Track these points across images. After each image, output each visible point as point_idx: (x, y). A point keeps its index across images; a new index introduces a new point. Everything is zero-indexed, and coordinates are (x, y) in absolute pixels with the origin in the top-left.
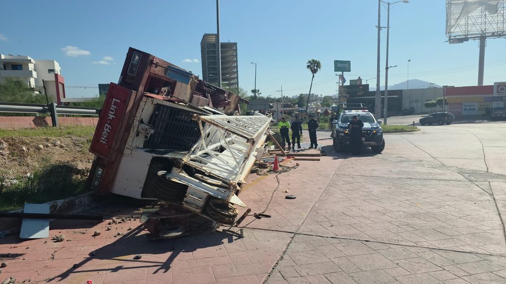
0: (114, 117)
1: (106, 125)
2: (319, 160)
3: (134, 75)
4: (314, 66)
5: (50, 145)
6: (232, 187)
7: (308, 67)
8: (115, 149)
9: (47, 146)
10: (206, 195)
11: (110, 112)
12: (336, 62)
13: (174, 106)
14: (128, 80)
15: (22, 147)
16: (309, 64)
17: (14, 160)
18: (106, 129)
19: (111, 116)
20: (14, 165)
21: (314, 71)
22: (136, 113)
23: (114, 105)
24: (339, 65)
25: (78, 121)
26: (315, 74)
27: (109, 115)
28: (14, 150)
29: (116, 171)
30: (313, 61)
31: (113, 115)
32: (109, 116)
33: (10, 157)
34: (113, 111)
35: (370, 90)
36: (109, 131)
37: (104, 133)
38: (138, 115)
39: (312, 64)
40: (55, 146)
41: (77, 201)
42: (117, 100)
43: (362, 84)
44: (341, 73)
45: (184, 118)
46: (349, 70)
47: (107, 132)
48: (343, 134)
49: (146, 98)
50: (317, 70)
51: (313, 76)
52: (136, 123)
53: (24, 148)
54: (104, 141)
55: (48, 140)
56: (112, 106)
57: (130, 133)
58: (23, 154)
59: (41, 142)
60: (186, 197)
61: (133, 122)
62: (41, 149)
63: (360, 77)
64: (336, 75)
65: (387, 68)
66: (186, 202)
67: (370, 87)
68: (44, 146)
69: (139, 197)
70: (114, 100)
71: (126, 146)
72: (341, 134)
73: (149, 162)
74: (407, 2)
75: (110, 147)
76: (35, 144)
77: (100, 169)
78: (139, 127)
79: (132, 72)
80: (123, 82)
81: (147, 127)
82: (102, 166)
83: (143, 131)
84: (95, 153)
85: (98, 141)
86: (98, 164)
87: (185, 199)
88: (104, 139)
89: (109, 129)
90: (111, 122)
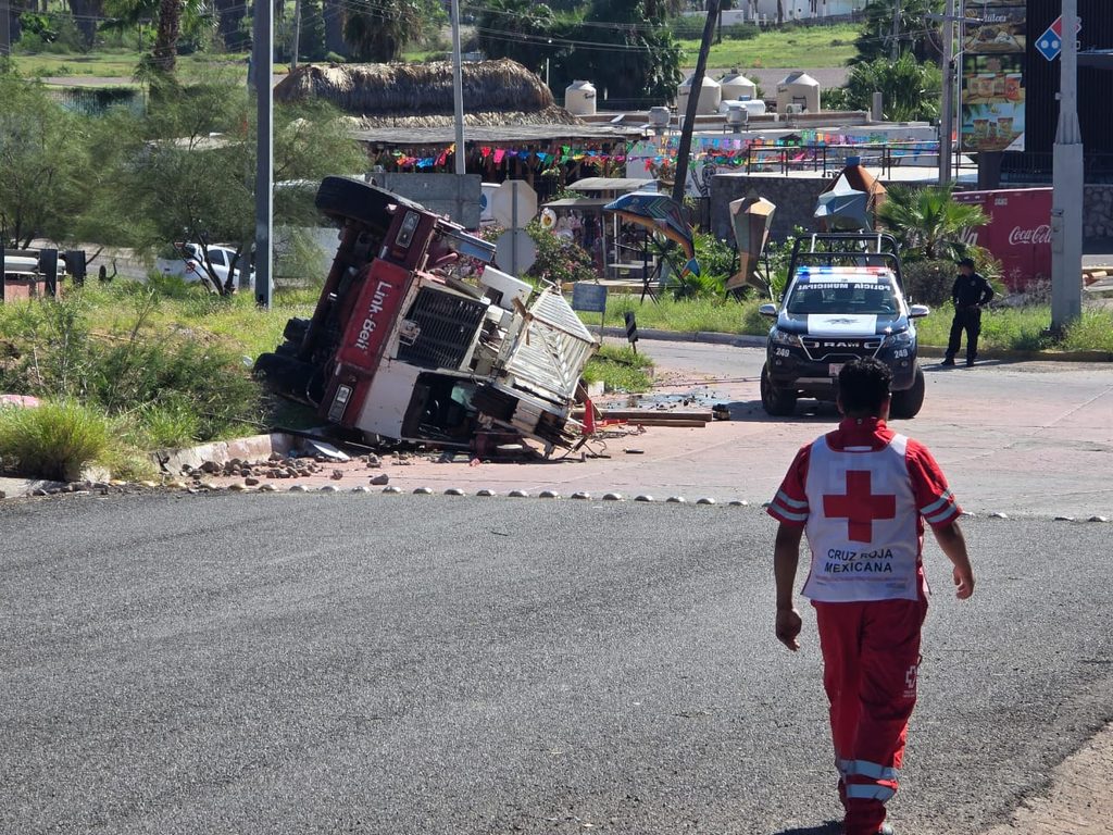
0: (381, 309)
1: (367, 321)
3: (406, 246)
10: (540, 412)
11: (374, 302)
19: (376, 308)
22: (403, 304)
23: (381, 291)
27: (372, 306)
29: (366, 393)
31: (379, 306)
32: (372, 308)
34: (379, 301)
36: (371, 330)
37: (362, 332)
42: (386, 284)
47: (368, 331)
48: (787, 354)
49: (417, 279)
54: (363, 344)
56: (377, 292)
57: (391, 333)
60: (515, 412)
69: (397, 436)
70: (381, 283)
71: (385, 354)
73: (414, 382)
75: (373, 354)
77: (343, 389)
78: (402, 324)
79: (402, 240)
80: (389, 257)
81: (413, 325)
82: (348, 384)
83: (405, 332)
84: (346, 363)
85: (351, 345)
86: (341, 381)
87: (514, 415)
88: (362, 342)
89: (372, 327)
90: (376, 317)
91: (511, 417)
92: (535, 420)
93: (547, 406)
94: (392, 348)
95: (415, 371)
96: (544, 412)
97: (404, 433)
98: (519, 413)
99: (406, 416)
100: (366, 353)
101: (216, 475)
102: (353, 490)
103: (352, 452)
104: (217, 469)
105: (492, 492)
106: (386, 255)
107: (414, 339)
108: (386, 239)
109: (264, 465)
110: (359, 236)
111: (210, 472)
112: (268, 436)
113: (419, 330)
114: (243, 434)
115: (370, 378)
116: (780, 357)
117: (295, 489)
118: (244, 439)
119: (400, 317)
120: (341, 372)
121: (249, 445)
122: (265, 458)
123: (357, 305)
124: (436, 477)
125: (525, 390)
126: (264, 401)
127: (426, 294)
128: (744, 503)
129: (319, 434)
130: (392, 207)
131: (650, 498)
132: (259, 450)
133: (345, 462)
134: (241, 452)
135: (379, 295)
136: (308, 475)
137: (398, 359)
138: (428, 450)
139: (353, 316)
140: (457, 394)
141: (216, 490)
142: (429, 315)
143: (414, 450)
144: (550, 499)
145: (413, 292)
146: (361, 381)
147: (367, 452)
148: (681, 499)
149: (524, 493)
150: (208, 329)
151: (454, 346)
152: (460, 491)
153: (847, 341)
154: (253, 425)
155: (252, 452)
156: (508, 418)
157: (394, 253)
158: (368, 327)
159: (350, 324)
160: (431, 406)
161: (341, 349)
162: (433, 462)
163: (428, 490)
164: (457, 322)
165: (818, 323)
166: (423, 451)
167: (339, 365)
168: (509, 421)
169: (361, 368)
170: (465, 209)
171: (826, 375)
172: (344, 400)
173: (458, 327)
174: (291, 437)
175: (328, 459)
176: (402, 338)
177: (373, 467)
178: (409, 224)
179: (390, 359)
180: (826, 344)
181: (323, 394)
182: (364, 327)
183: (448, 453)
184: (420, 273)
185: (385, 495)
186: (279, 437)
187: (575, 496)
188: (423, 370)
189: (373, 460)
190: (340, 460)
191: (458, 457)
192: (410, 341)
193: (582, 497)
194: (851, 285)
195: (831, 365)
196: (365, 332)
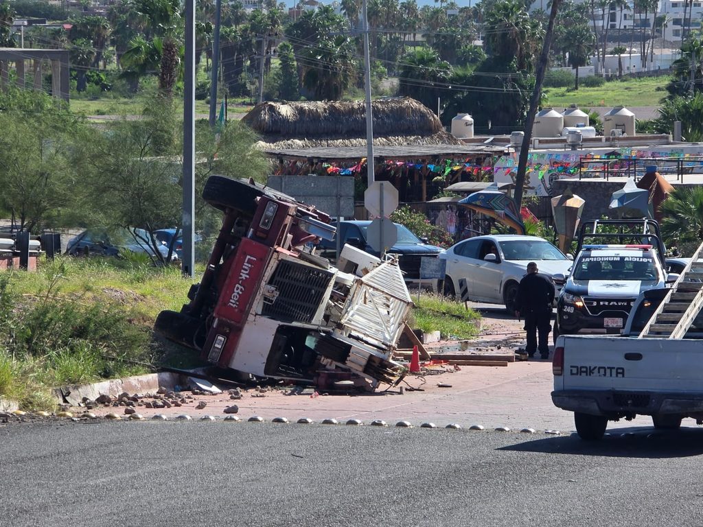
0: (248, 276)
1: (237, 285)
3: (268, 228)
10: (368, 355)
11: (242, 271)
19: (244, 275)
23: (247, 263)
27: (241, 274)
29: (238, 341)
31: (247, 274)
32: (241, 276)
34: (246, 270)
36: (241, 293)
38: (266, 274)
42: (252, 258)
47: (238, 293)
48: (572, 310)
49: (277, 254)
54: (234, 304)
57: (256, 295)
60: (349, 356)
61: (261, 283)
66: (350, 361)
69: (262, 374)
70: (248, 257)
71: (251, 311)
73: (274, 332)
77: (220, 338)
78: (265, 288)
79: (264, 224)
80: (254, 237)
81: (273, 289)
82: (223, 334)
83: (267, 294)
84: (221, 318)
85: (225, 304)
86: (219, 331)
87: (348, 358)
88: (233, 302)
89: (241, 290)
90: (244, 283)
91: (346, 359)
92: (364, 362)
93: (374, 351)
94: (257, 306)
95: (274, 324)
96: (371, 356)
97: (266, 372)
98: (352, 356)
99: (268, 359)
100: (236, 310)
101: (106, 406)
102: (201, 419)
103: (223, 386)
104: (109, 401)
105: (309, 420)
106: (252, 235)
107: (274, 299)
108: (252, 223)
109: (150, 397)
110: (236, 221)
111: (103, 403)
112: (156, 374)
113: (278, 293)
114: (136, 373)
115: (240, 330)
116: (567, 313)
117: (157, 417)
118: (136, 377)
119: (263, 283)
120: (219, 325)
121: (140, 382)
122: (154, 391)
123: (230, 274)
124: (278, 407)
125: (358, 339)
126: (151, 347)
127: (284, 266)
128: (507, 429)
129: (201, 373)
130: (258, 198)
131: (433, 425)
132: (149, 385)
133: (216, 394)
134: (133, 388)
135: (246, 265)
136: (179, 406)
137: (263, 314)
138: (286, 384)
139: (227, 282)
140: (310, 342)
141: (94, 418)
142: (287, 281)
143: (274, 384)
144: (354, 426)
145: (273, 264)
146: (233, 332)
147: (234, 386)
148: (458, 426)
149: (335, 421)
150: (138, 292)
151: (307, 305)
152: (285, 419)
153: (617, 301)
154: (144, 366)
155: (143, 387)
156: (343, 360)
157: (258, 234)
158: (238, 290)
159: (225, 288)
160: (289, 352)
161: (217, 307)
162: (284, 394)
163: (260, 419)
164: (309, 286)
165: (596, 287)
166: (282, 385)
167: (217, 319)
168: (344, 363)
169: (232, 322)
170: (342, 203)
171: (602, 327)
172: (220, 347)
173: (310, 290)
174: (176, 375)
175: (202, 392)
176: (265, 299)
177: (235, 398)
178: (270, 211)
179: (256, 314)
180: (601, 303)
181: (205, 341)
182: (235, 290)
183: (299, 387)
184: (279, 249)
185: (226, 422)
186: (166, 376)
187: (374, 424)
188: (281, 323)
189: (237, 393)
190: (212, 394)
191: (306, 390)
192: (272, 302)
193: (379, 424)
194: (622, 258)
195: (606, 319)
196: (235, 294)
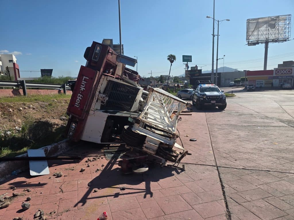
0: (84, 89)
1: (79, 94)
2: (191, 115)
4: (172, 59)
5: (26, 108)
6: (175, 137)
7: (168, 59)
8: (85, 111)
9: (25, 108)
10: (159, 142)
11: (81, 86)
12: (184, 56)
13: (119, 82)
14: (92, 64)
15: (9, 109)
16: (169, 57)
17: (5, 118)
18: (79, 97)
19: (82, 89)
20: (6, 121)
21: (172, 62)
22: (97, 87)
23: (84, 81)
24: (185, 58)
25: (39, 92)
26: (172, 63)
27: (81, 88)
28: (5, 111)
29: (84, 125)
30: (171, 55)
31: (84, 88)
32: (81, 89)
33: (2, 116)
34: (83, 85)
35: (202, 73)
36: (81, 99)
37: (77, 100)
38: (99, 88)
39: (170, 57)
40: (30, 108)
41: (59, 146)
42: (86, 78)
43: (198, 69)
44: (186, 63)
45: (123, 89)
46: (191, 61)
47: (80, 99)
48: (202, 99)
49: (104, 76)
50: (173, 61)
51: (171, 65)
52: (97, 93)
53: (11, 110)
54: (77, 105)
55: (25, 105)
56: (83, 81)
57: (93, 100)
58: (11, 114)
59: (20, 106)
60: (145, 143)
61: (96, 92)
62: (22, 110)
63: (196, 65)
64: (184, 64)
65: (217, 60)
66: (146, 147)
67: (202, 71)
68: (23, 108)
69: (99, 142)
70: (84, 77)
71: (91, 109)
72: (201, 99)
73: (106, 119)
74: (229, 20)
75: (82, 110)
76: (17, 107)
77: (73, 124)
78: (98, 96)
80: (89, 65)
81: (104, 96)
82: (75, 122)
83: (101, 99)
86: (72, 121)
87: (144, 145)
89: (81, 97)
90: (83, 93)
92: (156, 148)
93: (162, 139)
94: (96, 105)
95: (106, 115)
97: (102, 141)
99: (103, 134)
107: (105, 101)
113: (108, 98)
120: (72, 117)
137: (101, 109)
151: (128, 103)
153: (214, 96)
161: (69, 108)
164: (128, 95)
171: (210, 103)
172: (73, 129)
179: (96, 110)
192: (103, 103)
194: (210, 87)
196: (78, 99)
